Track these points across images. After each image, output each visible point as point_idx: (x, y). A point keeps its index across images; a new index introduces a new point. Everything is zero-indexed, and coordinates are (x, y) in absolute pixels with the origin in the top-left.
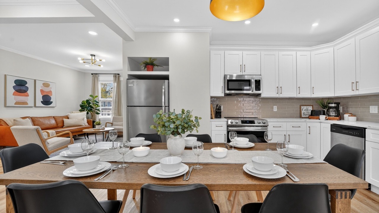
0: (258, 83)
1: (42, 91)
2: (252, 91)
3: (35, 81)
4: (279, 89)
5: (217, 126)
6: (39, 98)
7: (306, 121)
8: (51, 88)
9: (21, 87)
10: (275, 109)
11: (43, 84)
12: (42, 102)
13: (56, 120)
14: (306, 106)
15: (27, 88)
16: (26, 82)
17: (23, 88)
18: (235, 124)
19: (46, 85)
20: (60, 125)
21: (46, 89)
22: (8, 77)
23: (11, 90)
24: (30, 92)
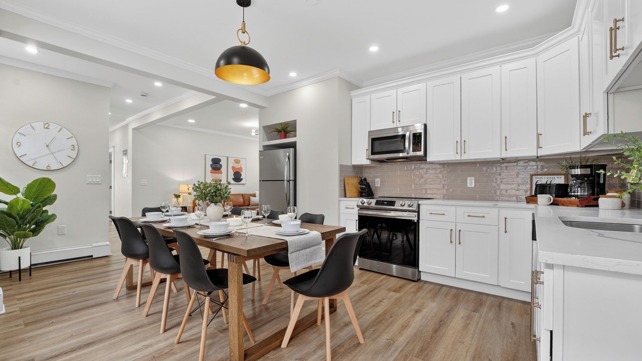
0: (418, 139)
1: (233, 168)
2: (408, 153)
3: (228, 157)
4: (462, 145)
5: (347, 208)
6: (231, 176)
7: (497, 205)
8: (241, 164)
9: (217, 165)
10: (471, 182)
11: (235, 160)
12: (233, 179)
13: (243, 198)
14: (546, 177)
15: (221, 165)
16: (220, 160)
17: (218, 166)
18: (367, 205)
19: (237, 161)
20: (247, 203)
21: (237, 166)
22: (207, 156)
23: (209, 169)
24: (224, 169)
